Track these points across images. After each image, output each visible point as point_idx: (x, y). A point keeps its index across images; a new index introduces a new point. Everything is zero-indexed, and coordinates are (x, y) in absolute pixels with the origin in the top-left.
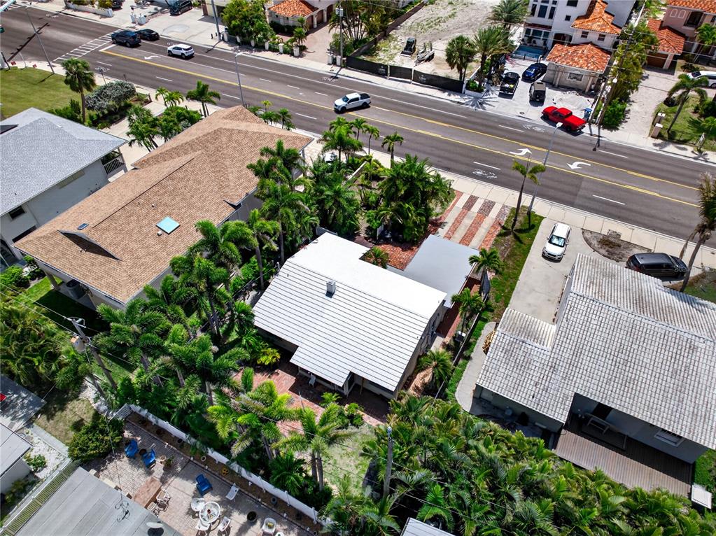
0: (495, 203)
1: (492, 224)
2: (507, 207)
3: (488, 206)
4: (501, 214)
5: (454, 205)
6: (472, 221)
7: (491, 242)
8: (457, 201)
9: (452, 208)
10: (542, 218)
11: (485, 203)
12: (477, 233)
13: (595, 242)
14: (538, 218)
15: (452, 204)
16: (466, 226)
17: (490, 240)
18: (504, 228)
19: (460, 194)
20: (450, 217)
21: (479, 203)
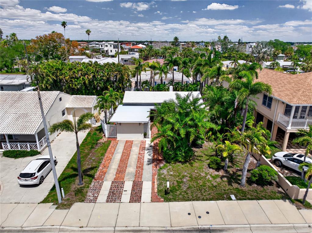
1: (106, 175)
2: (91, 201)
3: (114, 195)
4: (98, 189)
6: (127, 171)
7: (104, 160)
8: (153, 189)
9: (153, 179)
11: (120, 198)
12: (118, 162)
15: (155, 184)
16: (130, 166)
17: (105, 161)
18: (92, 176)
19: (154, 199)
20: (148, 170)
21: (126, 197)
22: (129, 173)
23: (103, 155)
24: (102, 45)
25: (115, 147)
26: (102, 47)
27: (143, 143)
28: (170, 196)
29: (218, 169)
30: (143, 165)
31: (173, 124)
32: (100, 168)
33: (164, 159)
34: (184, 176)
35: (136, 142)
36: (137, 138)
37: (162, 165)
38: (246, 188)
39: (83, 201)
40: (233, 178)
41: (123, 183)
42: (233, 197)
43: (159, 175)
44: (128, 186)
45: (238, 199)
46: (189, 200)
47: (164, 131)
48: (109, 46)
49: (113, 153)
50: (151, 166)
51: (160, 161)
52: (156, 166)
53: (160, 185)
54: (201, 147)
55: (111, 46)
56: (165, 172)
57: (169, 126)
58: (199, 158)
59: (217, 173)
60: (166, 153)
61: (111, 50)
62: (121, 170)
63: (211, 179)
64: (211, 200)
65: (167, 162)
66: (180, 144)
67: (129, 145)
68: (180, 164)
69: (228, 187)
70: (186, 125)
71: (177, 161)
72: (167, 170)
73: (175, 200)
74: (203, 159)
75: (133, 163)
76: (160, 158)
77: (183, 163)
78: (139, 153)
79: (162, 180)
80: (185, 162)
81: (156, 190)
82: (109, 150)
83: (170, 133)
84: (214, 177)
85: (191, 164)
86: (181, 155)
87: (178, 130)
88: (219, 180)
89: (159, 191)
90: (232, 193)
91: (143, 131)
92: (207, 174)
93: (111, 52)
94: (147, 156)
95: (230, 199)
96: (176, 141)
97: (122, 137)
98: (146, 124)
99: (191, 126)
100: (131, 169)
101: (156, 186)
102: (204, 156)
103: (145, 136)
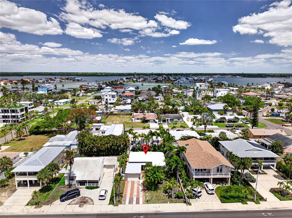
0: (129, 204)
1: (127, 195)
2: (124, 204)
3: (131, 202)
4: (125, 200)
5: (143, 198)
7: (124, 190)
8: (143, 200)
9: (143, 197)
10: (109, 204)
11: (133, 203)
12: (130, 191)
13: (89, 201)
14: (111, 204)
15: (144, 198)
18: (122, 196)
19: (143, 203)
20: (141, 194)
21: (135, 202)
22: (134, 195)
23: (124, 188)
24: (103, 96)
25: (127, 184)
26: (103, 97)
27: (139, 182)
28: (149, 202)
29: (166, 193)
30: (139, 191)
31: (150, 177)
32: (124, 193)
33: (147, 189)
34: (154, 196)
35: (136, 182)
36: (136, 179)
37: (146, 192)
38: (174, 199)
39: (121, 204)
40: (170, 196)
41: (133, 198)
42: (168, 202)
43: (145, 196)
44: (135, 199)
45: (169, 203)
46: (154, 203)
47: (147, 180)
48: (108, 96)
49: (127, 187)
50: (142, 192)
51: (146, 190)
52: (144, 192)
53: (145, 199)
54: (162, 184)
55: (110, 96)
56: (147, 194)
57: (148, 178)
58: (160, 189)
59: (165, 194)
60: (147, 187)
61: (110, 99)
62: (132, 194)
63: (163, 196)
64: (161, 203)
65: (148, 191)
66: (152, 184)
67: (133, 183)
68: (153, 191)
69: (168, 199)
70: (154, 178)
71: (152, 190)
72: (148, 194)
73: (150, 203)
74: (162, 189)
75: (135, 191)
76: (146, 189)
77: (154, 191)
78: (138, 187)
79: (146, 197)
80: (155, 190)
81: (144, 200)
82: (125, 185)
83: (149, 180)
84: (164, 196)
85: (157, 191)
86: (153, 187)
87: (152, 179)
88: (165, 197)
89: (145, 201)
90: (168, 201)
91: (139, 177)
92: (162, 195)
93: (110, 100)
94: (141, 188)
95: (167, 203)
96: (151, 183)
97: (130, 179)
98: (140, 174)
99: (156, 178)
100: (135, 193)
101: (144, 199)
102: (162, 188)
103: (139, 179)
